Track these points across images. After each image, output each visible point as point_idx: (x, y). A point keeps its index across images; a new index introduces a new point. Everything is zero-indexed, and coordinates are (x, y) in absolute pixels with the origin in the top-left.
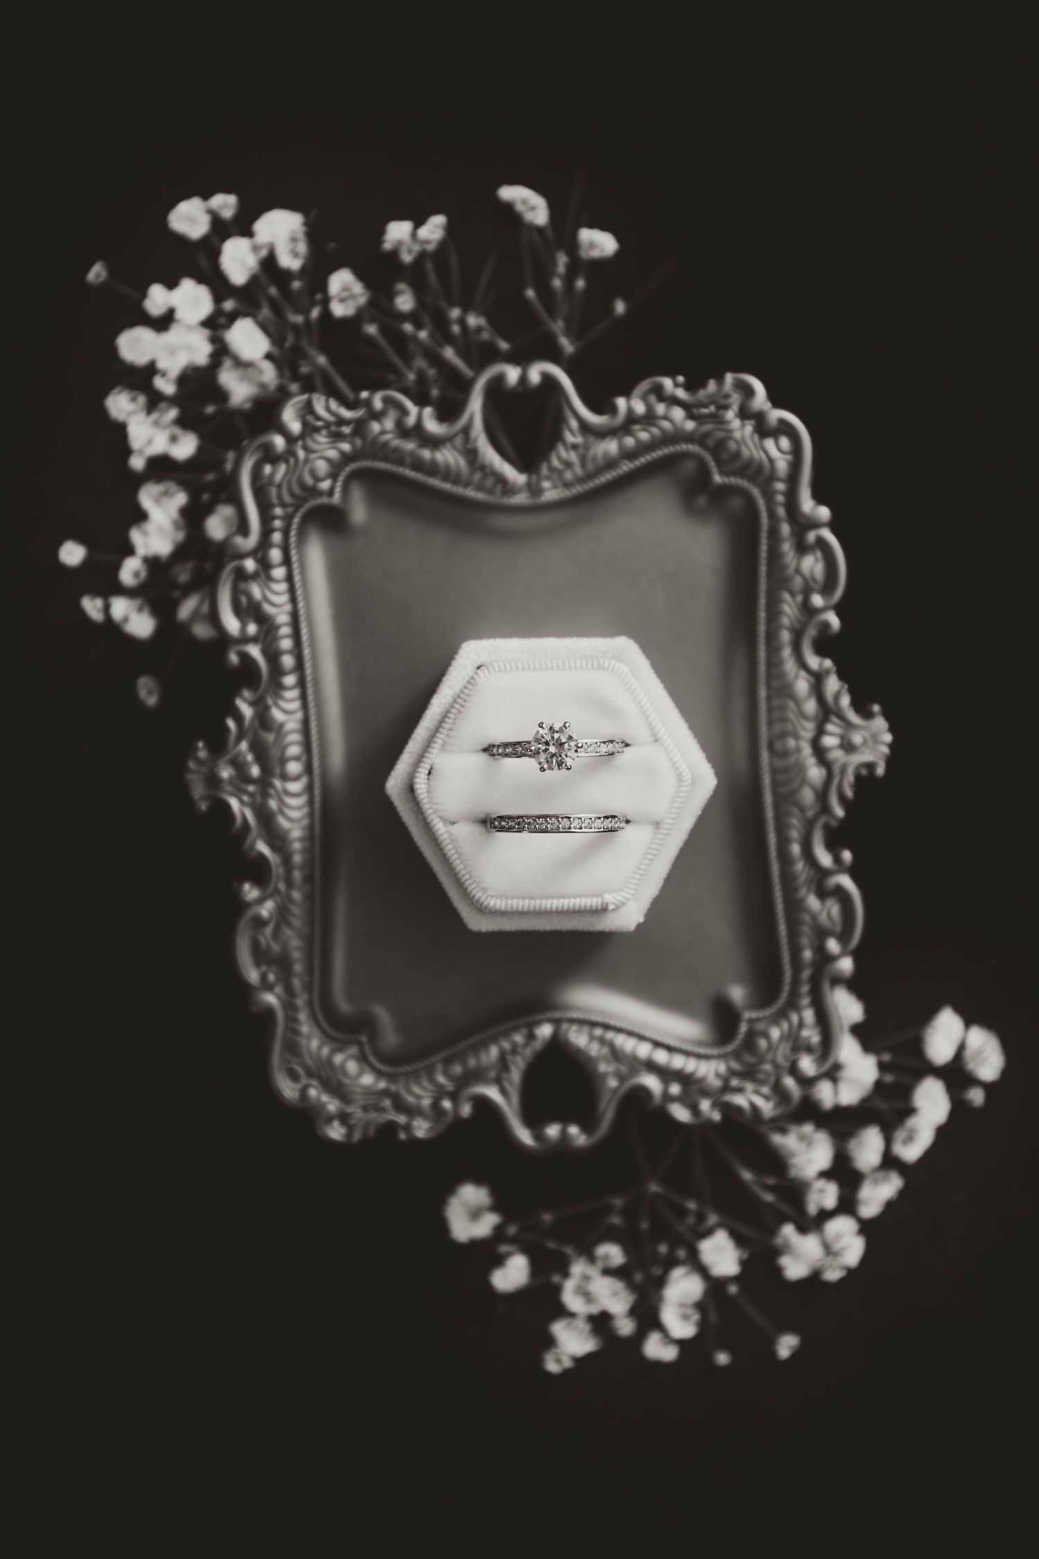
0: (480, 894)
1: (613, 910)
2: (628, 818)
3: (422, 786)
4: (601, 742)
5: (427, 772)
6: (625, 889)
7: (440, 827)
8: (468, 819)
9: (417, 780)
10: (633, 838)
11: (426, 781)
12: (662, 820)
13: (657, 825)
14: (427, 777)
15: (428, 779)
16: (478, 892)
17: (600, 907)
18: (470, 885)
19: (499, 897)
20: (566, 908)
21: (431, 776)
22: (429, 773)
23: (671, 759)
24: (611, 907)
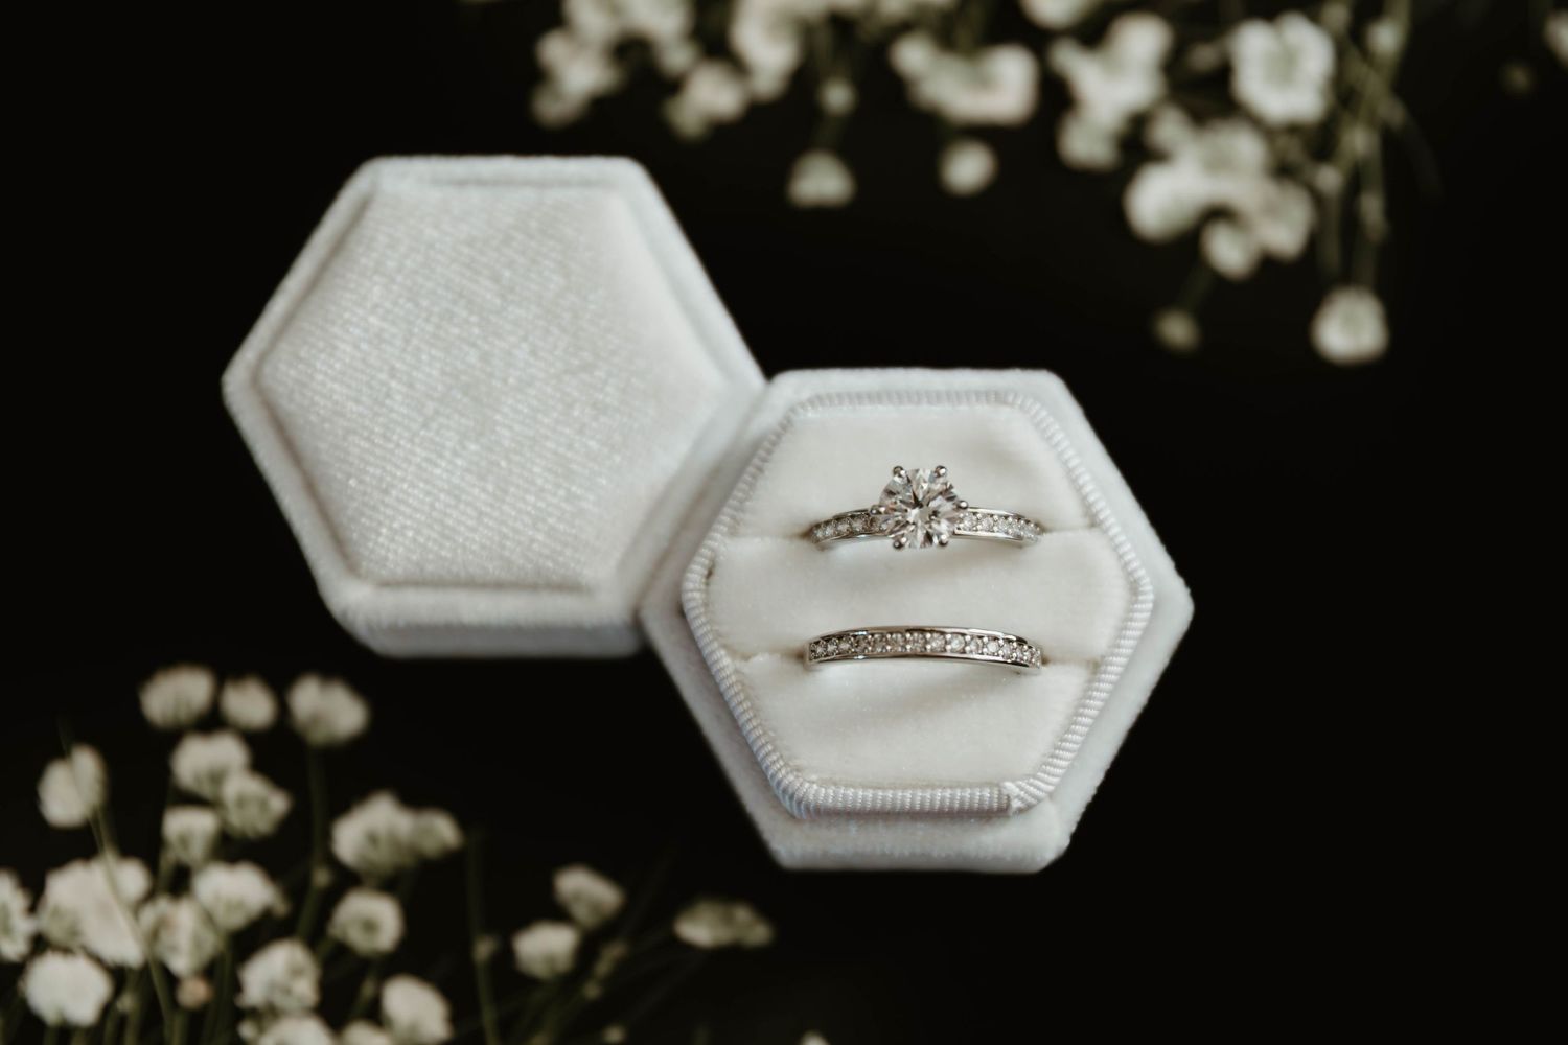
0: (791, 777)
1: (1021, 811)
2: (1047, 653)
3: (697, 595)
4: (1000, 516)
5: (706, 572)
6: (1039, 774)
7: (724, 663)
8: (772, 651)
9: (689, 585)
10: (1058, 686)
11: (703, 587)
12: (1103, 657)
13: (1096, 666)
14: (704, 580)
15: (707, 584)
16: (788, 774)
17: (995, 805)
18: (774, 762)
19: (824, 783)
20: (937, 805)
21: (715, 578)
22: (710, 574)
23: (1120, 557)
24: (1016, 804)
